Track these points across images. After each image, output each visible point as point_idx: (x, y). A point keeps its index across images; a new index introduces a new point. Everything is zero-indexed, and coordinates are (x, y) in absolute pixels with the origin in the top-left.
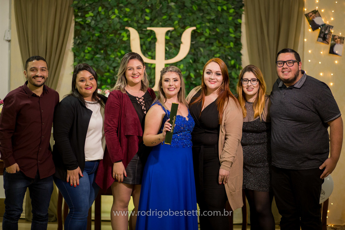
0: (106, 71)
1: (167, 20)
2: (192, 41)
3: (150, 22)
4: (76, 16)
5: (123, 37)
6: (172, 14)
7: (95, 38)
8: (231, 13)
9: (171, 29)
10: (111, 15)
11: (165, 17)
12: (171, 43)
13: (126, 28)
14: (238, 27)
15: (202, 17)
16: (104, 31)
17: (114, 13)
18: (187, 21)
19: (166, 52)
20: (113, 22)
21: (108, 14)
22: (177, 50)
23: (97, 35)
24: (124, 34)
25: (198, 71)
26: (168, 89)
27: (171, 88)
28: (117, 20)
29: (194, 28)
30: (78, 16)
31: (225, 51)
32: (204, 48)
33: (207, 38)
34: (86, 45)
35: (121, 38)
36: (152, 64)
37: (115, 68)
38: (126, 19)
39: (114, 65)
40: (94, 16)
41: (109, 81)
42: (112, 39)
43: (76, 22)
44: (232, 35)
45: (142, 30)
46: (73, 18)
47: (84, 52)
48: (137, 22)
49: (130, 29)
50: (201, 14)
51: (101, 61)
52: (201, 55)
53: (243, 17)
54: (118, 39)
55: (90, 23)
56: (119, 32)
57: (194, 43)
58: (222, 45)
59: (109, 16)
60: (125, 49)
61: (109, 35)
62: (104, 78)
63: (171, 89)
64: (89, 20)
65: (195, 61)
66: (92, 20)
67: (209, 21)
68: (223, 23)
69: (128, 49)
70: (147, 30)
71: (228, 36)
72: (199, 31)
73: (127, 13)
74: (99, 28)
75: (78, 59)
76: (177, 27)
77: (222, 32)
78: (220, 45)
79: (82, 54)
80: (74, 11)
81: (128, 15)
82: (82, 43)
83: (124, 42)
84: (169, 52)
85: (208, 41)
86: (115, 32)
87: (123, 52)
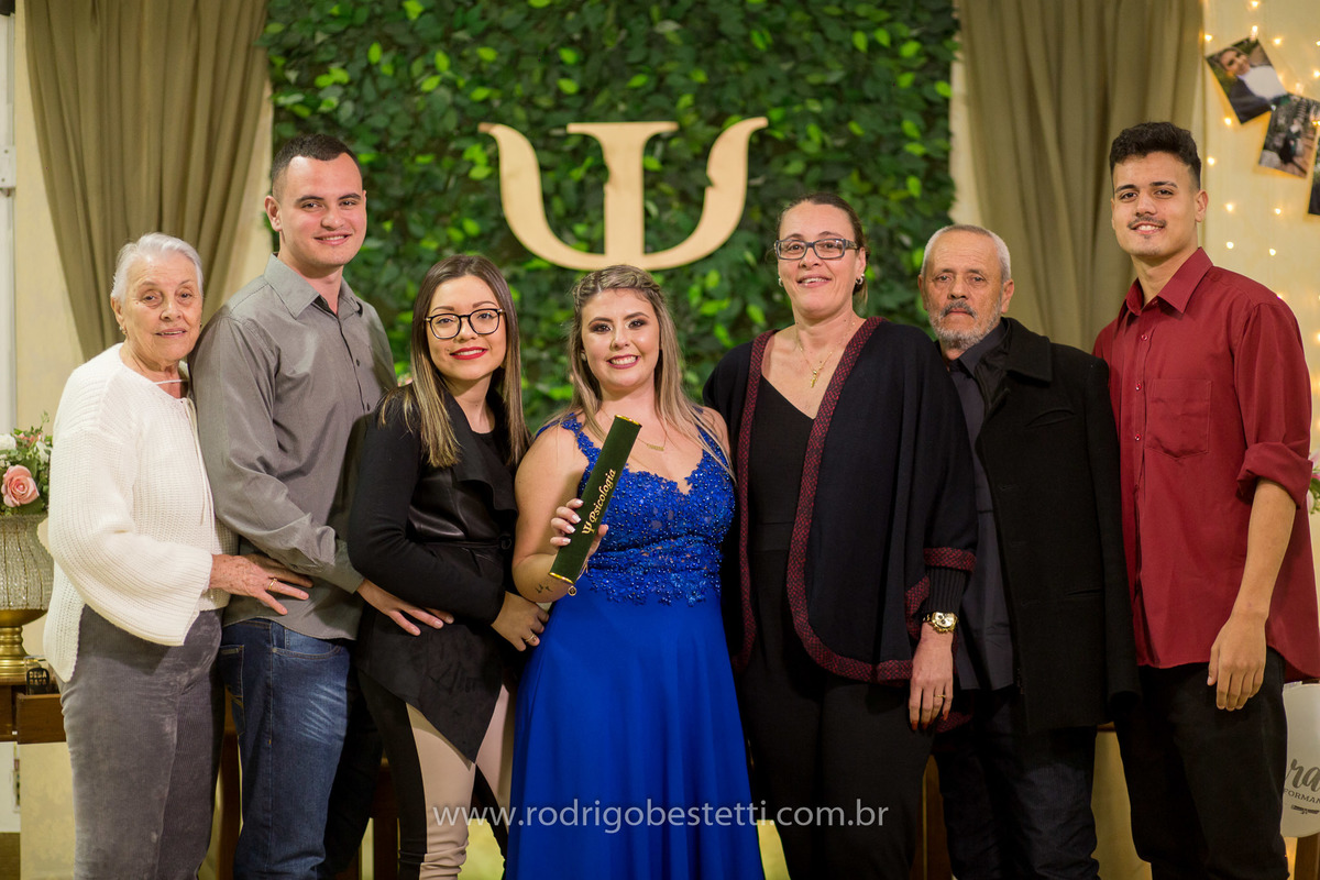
0: (407, 304)
1: (650, 94)
2: (751, 175)
3: (579, 102)
4: (279, 85)
5: (472, 164)
6: (670, 66)
8: (909, 60)
9: (664, 127)
10: (422, 75)
11: (639, 81)
12: (665, 187)
13: (483, 127)
14: (935, 114)
15: (792, 77)
16: (392, 143)
17: (431, 69)
18: (731, 94)
19: (649, 223)
20: (429, 105)
21: (409, 72)
22: (693, 211)
23: (365, 156)
24: (475, 152)
25: (777, 297)
26: (610, 361)
27: (622, 357)
28: (445, 94)
29: (760, 122)
30: (287, 82)
31: (886, 212)
33: (811, 163)
35: (462, 170)
38: (480, 93)
40: (350, 83)
42: (425, 175)
43: (278, 109)
44: (916, 149)
45: (547, 136)
46: (268, 92)
48: (528, 102)
49: (501, 133)
50: (786, 66)
51: (382, 265)
53: (958, 71)
54: (450, 173)
55: (337, 110)
56: (453, 146)
57: (758, 181)
58: (875, 191)
59: (413, 81)
60: (479, 212)
61: (413, 160)
63: (621, 362)
64: (330, 101)
65: (764, 256)
66: (342, 99)
67: (820, 92)
68: (877, 100)
69: (492, 213)
70: (568, 136)
71: (896, 152)
72: (778, 135)
73: (484, 66)
74: (374, 131)
76: (690, 119)
77: (872, 138)
78: (866, 187)
80: (272, 65)
81: (487, 77)
83: (477, 186)
84: (658, 220)
85: (815, 174)
86: (440, 145)
87: (472, 227)
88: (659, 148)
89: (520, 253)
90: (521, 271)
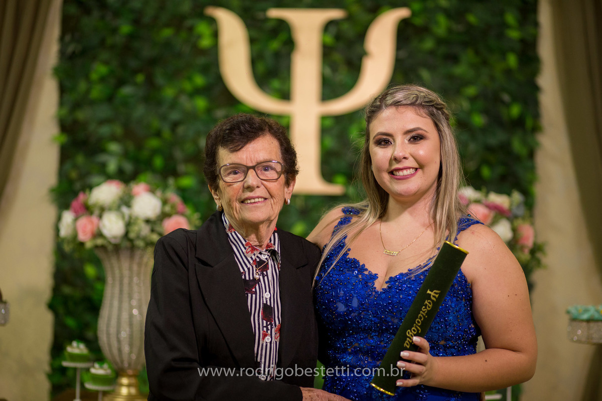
0: (151, 133)
2: (398, 49)
7: (118, 40)
9: (335, 14)
12: (337, 56)
13: (209, 10)
14: (528, 10)
16: (146, 19)
23: (126, 29)
24: (203, 28)
26: (391, 172)
27: (401, 169)
29: (404, 12)
31: (492, 78)
32: (431, 68)
33: (440, 41)
34: (94, 58)
35: (193, 41)
36: (280, 116)
37: (175, 125)
39: (175, 116)
41: (158, 162)
42: (167, 44)
44: (514, 34)
47: (87, 77)
49: (221, 15)
54: (185, 42)
56: (187, 23)
57: (403, 54)
58: (485, 63)
60: (205, 70)
61: (160, 32)
62: (145, 154)
63: (401, 173)
70: (267, 19)
71: (501, 36)
72: (418, 21)
74: (133, 11)
75: (71, 97)
76: (355, 9)
77: (483, 26)
78: (479, 60)
79: (82, 86)
83: (203, 52)
84: (332, 81)
85: (443, 50)
86: (178, 22)
87: (199, 80)
88: (333, 29)
89: (231, 100)
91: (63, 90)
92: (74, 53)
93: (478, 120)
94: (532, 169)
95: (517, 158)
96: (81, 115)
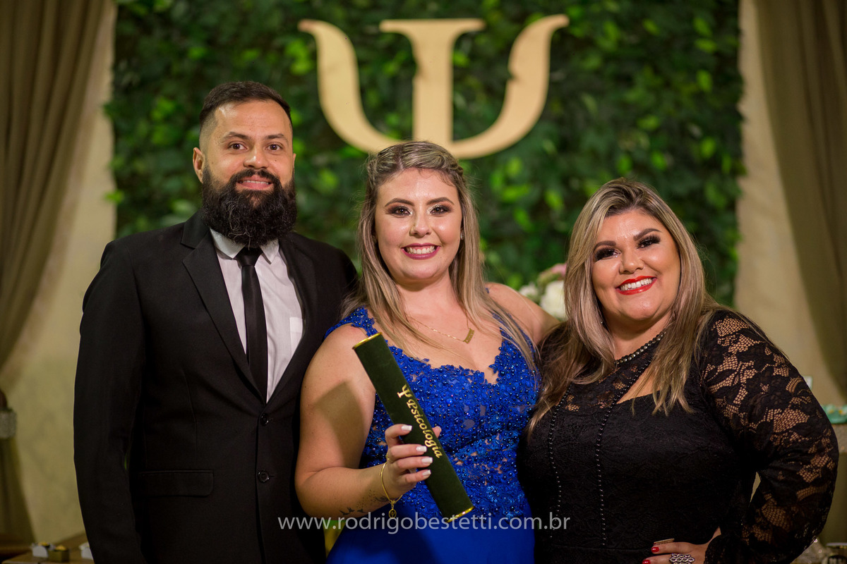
2: (552, 70)
7: (187, 66)
9: (471, 25)
14: (725, 13)
16: (223, 39)
19: (457, 115)
23: (197, 51)
24: (296, 48)
25: (575, 184)
26: (406, 249)
27: (420, 246)
29: (559, 21)
31: (678, 105)
32: (598, 94)
33: (608, 58)
34: (157, 91)
35: (285, 65)
42: (252, 70)
43: (120, 8)
44: (707, 46)
45: (364, 35)
47: (148, 117)
49: (322, 30)
52: (589, 121)
54: (274, 67)
55: (171, 9)
56: (276, 42)
57: (559, 76)
58: (667, 84)
61: (240, 55)
63: (419, 251)
64: (165, 0)
65: (566, 146)
70: (381, 34)
71: (689, 48)
72: (578, 32)
74: (205, 28)
75: (128, 143)
76: (495, 17)
77: (666, 35)
79: (143, 127)
82: (143, 84)
83: (298, 79)
84: (465, 113)
85: (612, 68)
86: (266, 41)
88: (466, 45)
89: (335, 141)
90: (337, 158)
91: (118, 133)
92: (130, 84)
93: (660, 161)
94: (734, 225)
95: (713, 211)
96: (141, 166)
